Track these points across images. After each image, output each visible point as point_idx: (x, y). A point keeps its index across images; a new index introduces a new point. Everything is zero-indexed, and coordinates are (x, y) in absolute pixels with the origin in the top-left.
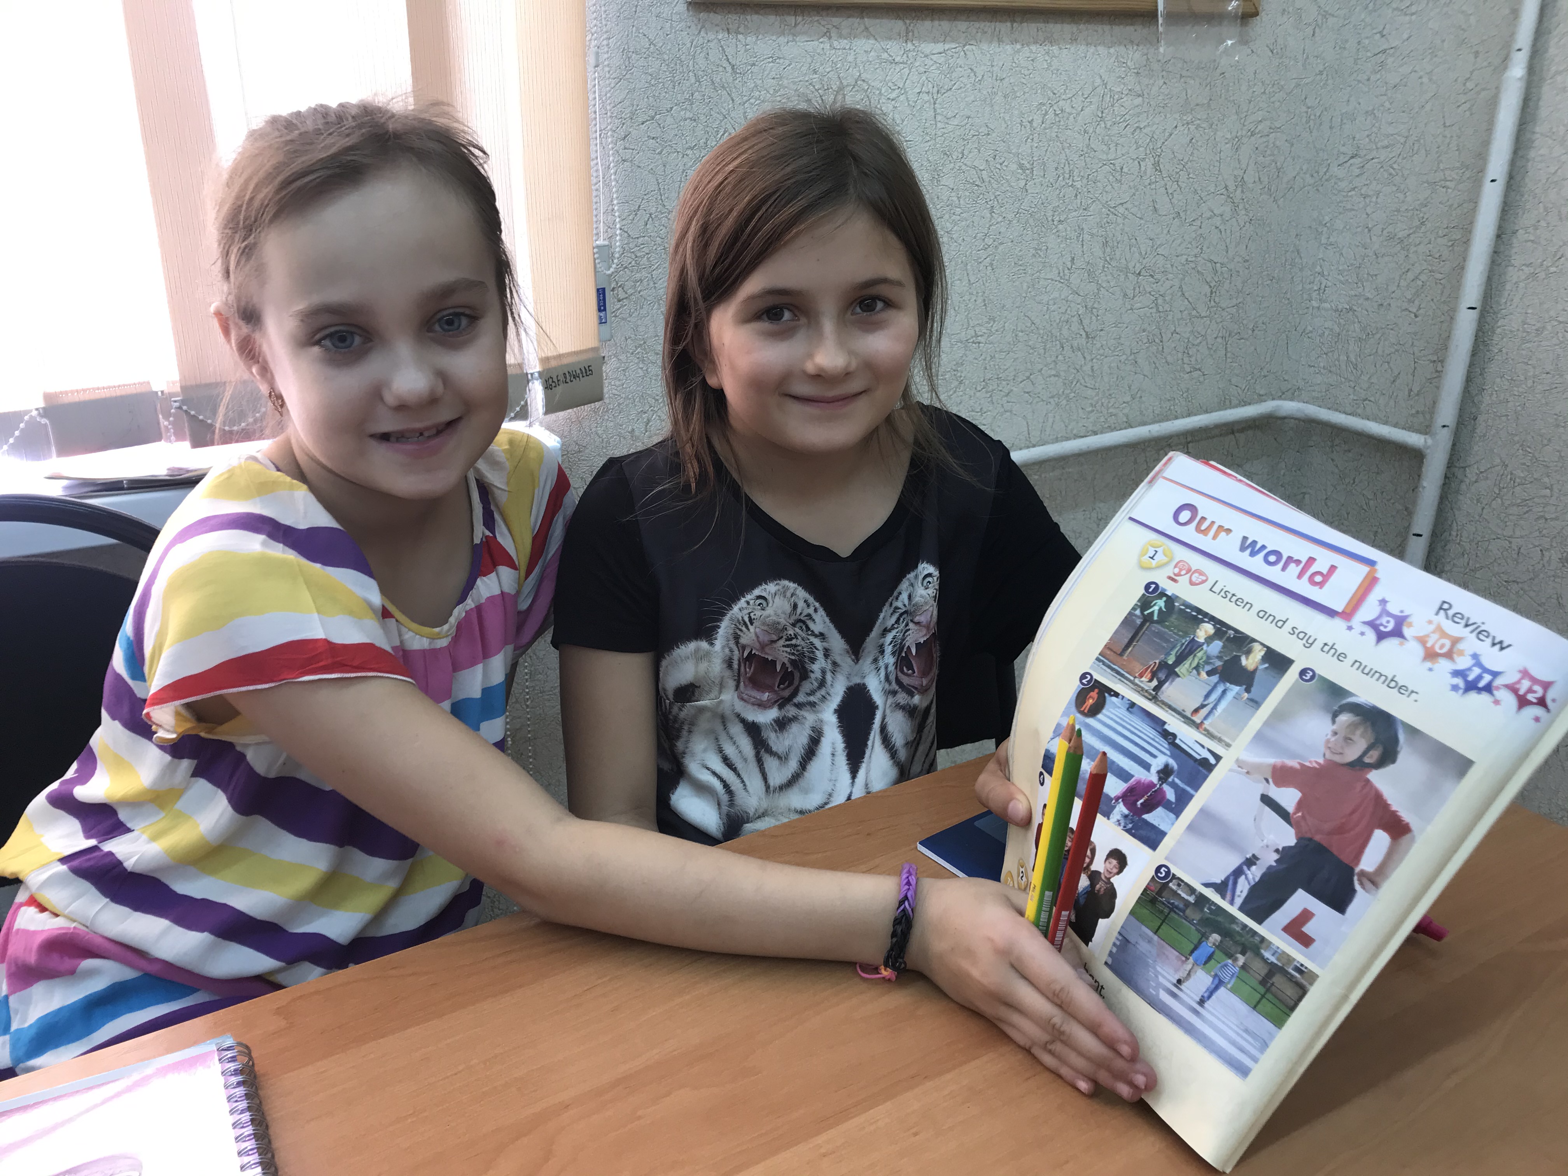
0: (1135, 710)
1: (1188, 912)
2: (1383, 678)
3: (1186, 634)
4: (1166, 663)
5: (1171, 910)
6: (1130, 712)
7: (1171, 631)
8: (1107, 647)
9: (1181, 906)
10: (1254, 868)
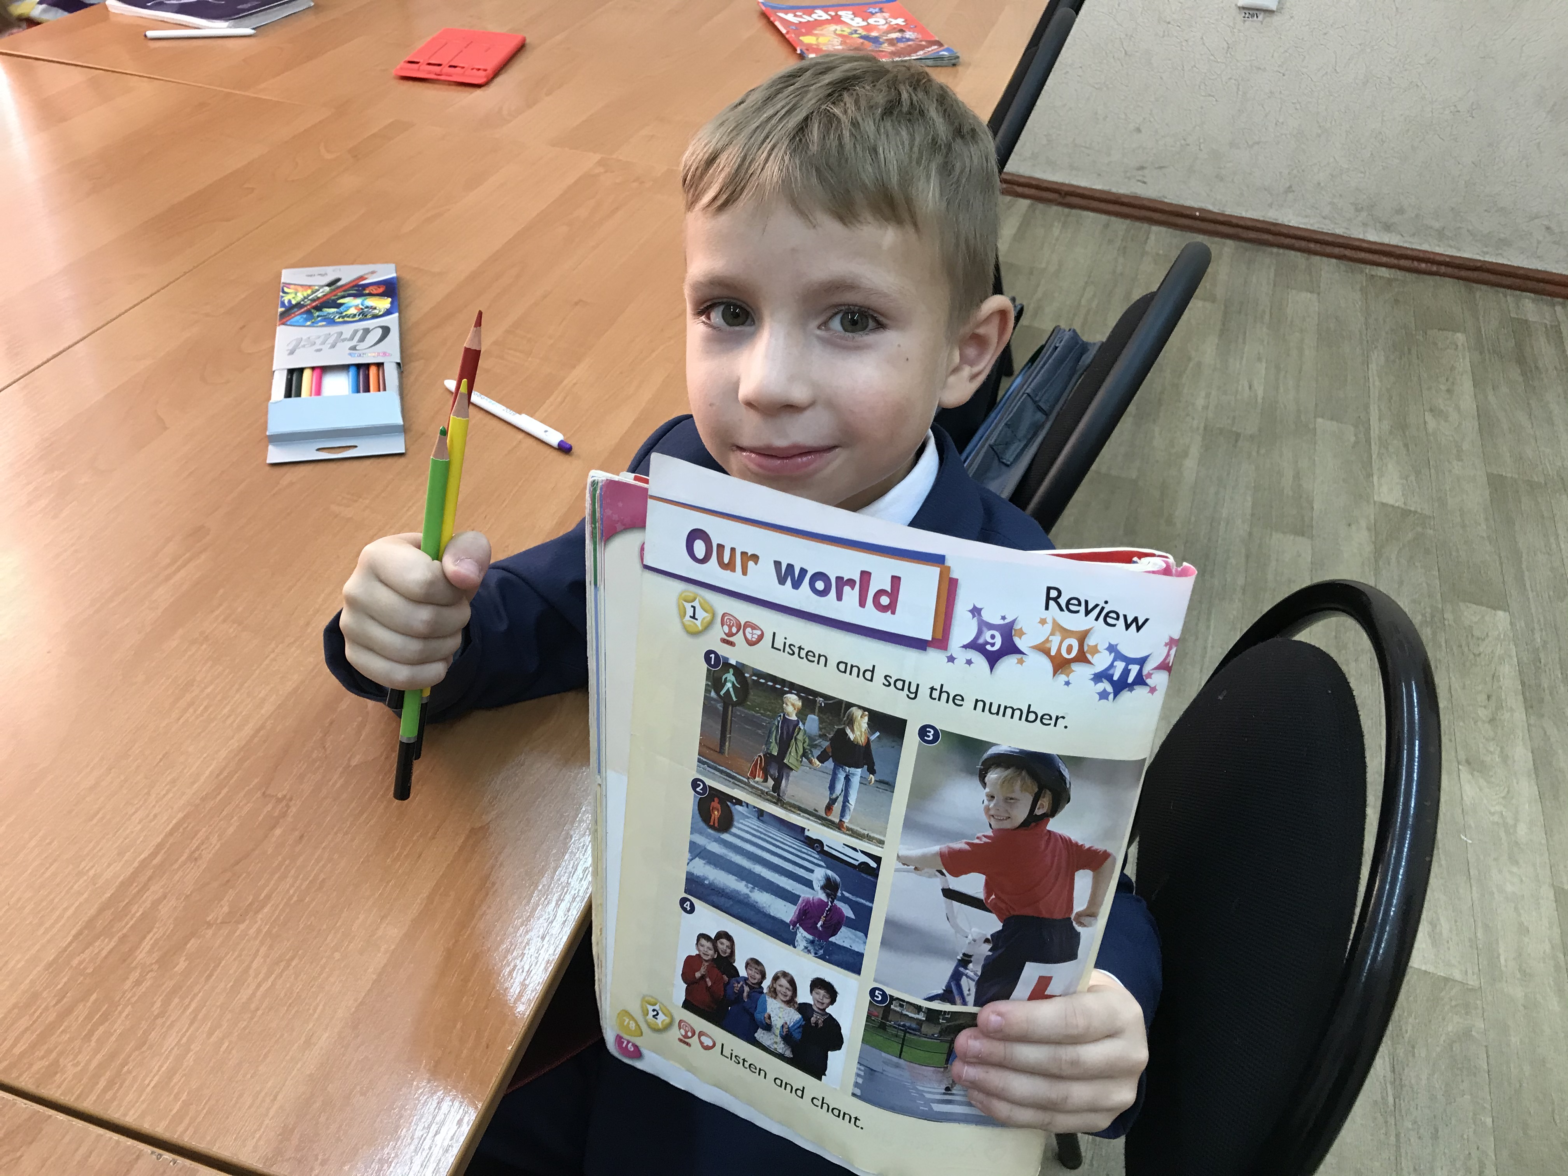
0: (765, 818)
2: (1017, 713)
4: (771, 754)
6: (762, 821)
7: (757, 712)
10: (971, 966)
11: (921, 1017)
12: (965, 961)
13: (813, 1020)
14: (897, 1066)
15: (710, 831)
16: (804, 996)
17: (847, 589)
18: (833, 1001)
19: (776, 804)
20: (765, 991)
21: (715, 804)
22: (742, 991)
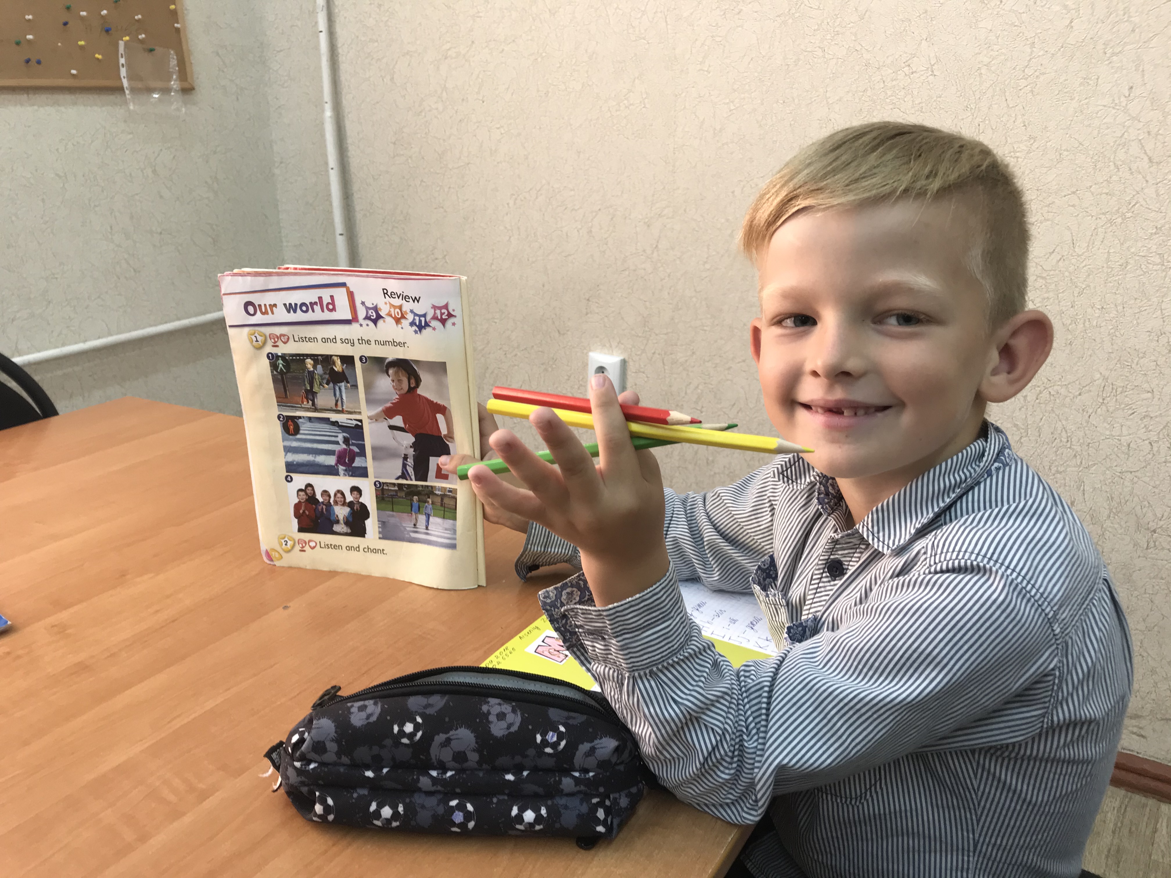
1: (399, 494)
3: (304, 370)
5: (392, 498)
8: (277, 397)
9: (394, 493)
10: (408, 460)
11: (396, 488)
12: (405, 458)
13: (355, 508)
14: (393, 516)
15: (291, 437)
16: (349, 498)
17: (315, 306)
18: (361, 495)
19: (315, 412)
20: (332, 504)
21: (290, 423)
22: (322, 508)
